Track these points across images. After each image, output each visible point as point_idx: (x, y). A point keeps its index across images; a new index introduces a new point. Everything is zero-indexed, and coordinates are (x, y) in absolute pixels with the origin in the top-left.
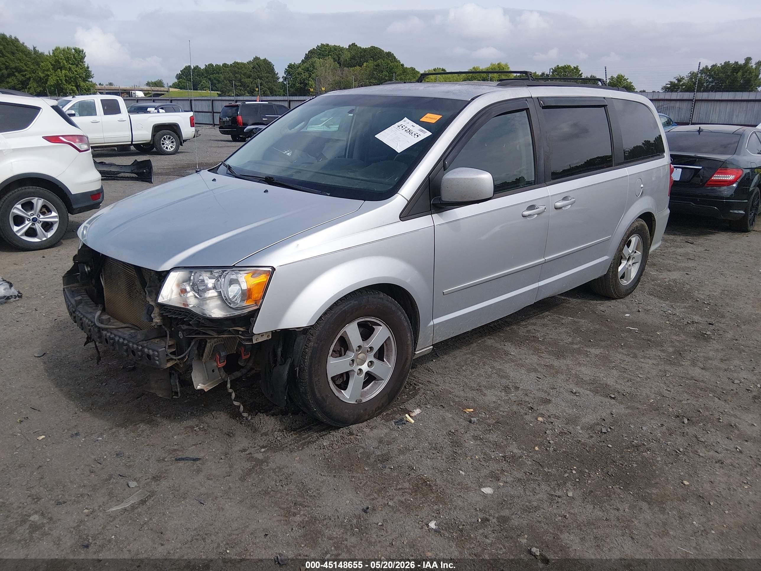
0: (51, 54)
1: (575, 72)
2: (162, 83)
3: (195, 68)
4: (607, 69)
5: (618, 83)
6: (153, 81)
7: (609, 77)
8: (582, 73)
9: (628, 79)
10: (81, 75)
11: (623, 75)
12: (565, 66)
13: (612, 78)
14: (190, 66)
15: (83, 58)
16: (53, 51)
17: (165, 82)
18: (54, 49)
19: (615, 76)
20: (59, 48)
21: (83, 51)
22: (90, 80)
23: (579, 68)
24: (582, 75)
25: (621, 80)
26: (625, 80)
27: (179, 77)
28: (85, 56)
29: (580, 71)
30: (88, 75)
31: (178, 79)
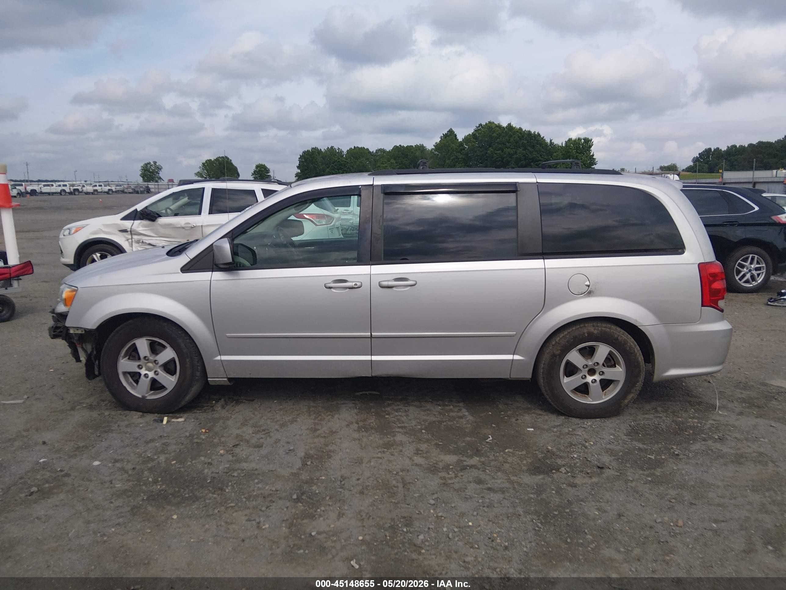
0: (564, 145)
2: (676, 167)
3: (715, 150)
6: (666, 165)
10: (585, 162)
14: (710, 149)
15: (590, 147)
16: (566, 142)
17: (678, 166)
18: (567, 140)
20: (571, 139)
21: (591, 140)
22: (593, 167)
27: (695, 160)
28: (593, 145)
30: (592, 161)
31: (694, 162)
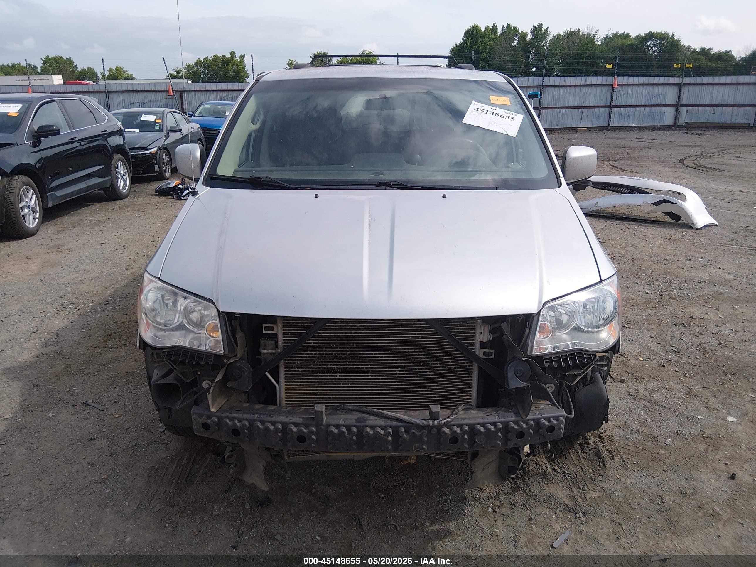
1: (69, 64)
4: (104, 61)
5: (119, 75)
7: (107, 69)
8: (77, 65)
9: (127, 71)
11: (121, 67)
12: (56, 57)
13: (111, 70)
19: (114, 68)
23: (72, 59)
24: (77, 66)
25: (121, 71)
26: (125, 72)
29: (74, 62)
